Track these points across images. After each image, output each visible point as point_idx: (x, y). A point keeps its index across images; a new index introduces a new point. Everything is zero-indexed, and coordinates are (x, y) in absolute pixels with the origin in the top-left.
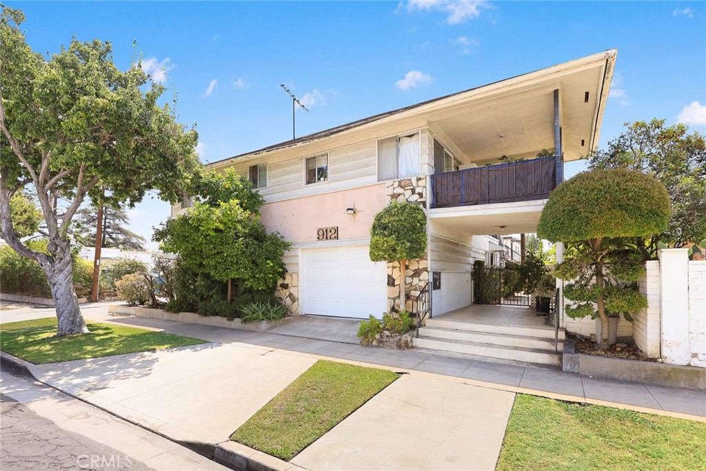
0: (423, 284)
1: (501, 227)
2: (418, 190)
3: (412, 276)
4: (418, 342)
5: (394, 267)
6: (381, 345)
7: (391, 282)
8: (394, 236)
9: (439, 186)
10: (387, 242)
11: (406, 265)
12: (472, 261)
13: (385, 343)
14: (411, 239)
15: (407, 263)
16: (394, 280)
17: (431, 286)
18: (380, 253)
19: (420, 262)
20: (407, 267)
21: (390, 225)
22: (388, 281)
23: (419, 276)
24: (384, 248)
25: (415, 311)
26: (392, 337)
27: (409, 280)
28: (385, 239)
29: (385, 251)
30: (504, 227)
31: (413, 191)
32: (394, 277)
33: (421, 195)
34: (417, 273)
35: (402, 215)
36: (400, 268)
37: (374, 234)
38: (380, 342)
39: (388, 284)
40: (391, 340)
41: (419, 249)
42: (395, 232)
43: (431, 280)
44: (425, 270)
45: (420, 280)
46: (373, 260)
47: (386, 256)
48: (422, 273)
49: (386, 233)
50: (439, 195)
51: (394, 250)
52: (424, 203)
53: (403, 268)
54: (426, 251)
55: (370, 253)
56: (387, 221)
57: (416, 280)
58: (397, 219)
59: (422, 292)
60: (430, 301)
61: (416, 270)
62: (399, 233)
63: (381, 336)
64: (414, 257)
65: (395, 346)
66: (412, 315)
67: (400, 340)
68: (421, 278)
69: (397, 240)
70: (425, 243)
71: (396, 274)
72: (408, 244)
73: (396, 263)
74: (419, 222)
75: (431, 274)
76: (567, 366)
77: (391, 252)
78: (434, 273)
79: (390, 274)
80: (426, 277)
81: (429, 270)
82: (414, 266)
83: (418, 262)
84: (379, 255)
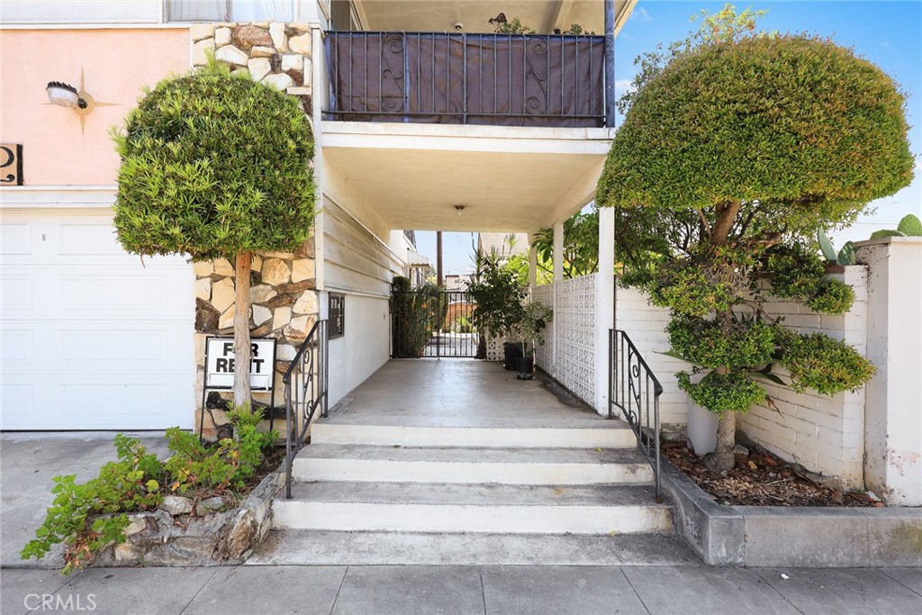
0: (303, 327)
1: (457, 207)
2: (289, 62)
3: (272, 304)
4: (292, 514)
5: (215, 278)
6: (149, 557)
7: (207, 320)
8: (206, 163)
9: (346, 68)
10: (179, 180)
11: (253, 273)
12: (390, 278)
13: (168, 549)
14: (268, 185)
15: (256, 265)
16: (217, 315)
17: (323, 328)
18: (154, 218)
19: (295, 263)
20: (256, 278)
21: (190, 122)
22: (199, 317)
23: (292, 303)
24: (165, 202)
25: (279, 402)
26: (197, 516)
27: (262, 315)
28: (169, 169)
29: (170, 213)
30: (462, 207)
31: (275, 64)
32: (217, 304)
33: (297, 77)
34: (286, 295)
35: (236, 100)
36: (233, 279)
37: (129, 150)
38: (145, 545)
39: (198, 326)
40: (194, 528)
41: (295, 220)
42: (208, 149)
43: (324, 316)
44: (310, 285)
45: (294, 315)
46: (130, 247)
47: (176, 231)
48: (301, 293)
49: (174, 147)
50: (347, 90)
51: (210, 215)
52: (307, 101)
53: (243, 278)
54: (311, 233)
55: (117, 220)
56: (178, 107)
57: (282, 317)
58: (219, 109)
59: (302, 348)
60: (323, 372)
61: (282, 286)
62: (224, 155)
63: (154, 525)
64: (278, 245)
65: (207, 553)
66: (273, 414)
67: (226, 528)
68: (298, 308)
69: (217, 177)
70: (310, 209)
71: (225, 299)
72: (259, 195)
73: (222, 265)
74: (292, 136)
75: (324, 298)
76: (716, 551)
77: (193, 218)
78: (331, 296)
79: (206, 297)
80: (312, 306)
81: (320, 286)
82: (277, 275)
83: (288, 263)
84: (145, 226)
